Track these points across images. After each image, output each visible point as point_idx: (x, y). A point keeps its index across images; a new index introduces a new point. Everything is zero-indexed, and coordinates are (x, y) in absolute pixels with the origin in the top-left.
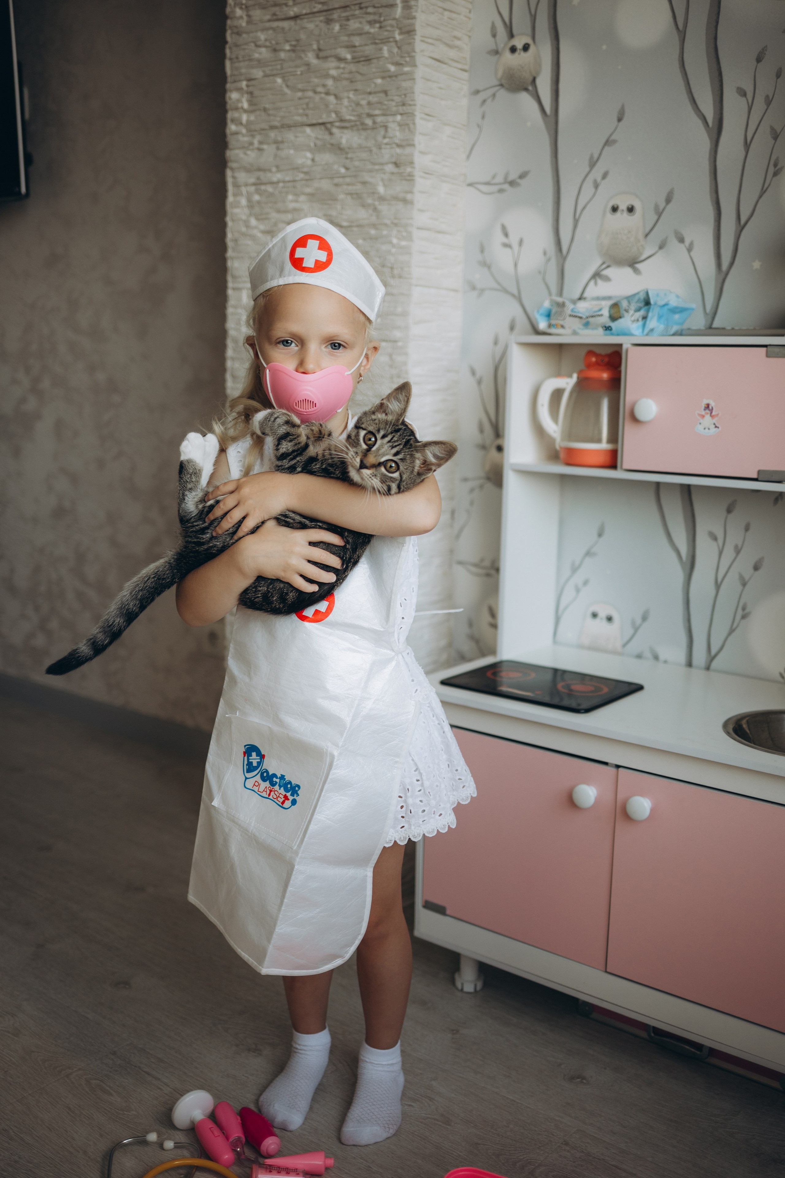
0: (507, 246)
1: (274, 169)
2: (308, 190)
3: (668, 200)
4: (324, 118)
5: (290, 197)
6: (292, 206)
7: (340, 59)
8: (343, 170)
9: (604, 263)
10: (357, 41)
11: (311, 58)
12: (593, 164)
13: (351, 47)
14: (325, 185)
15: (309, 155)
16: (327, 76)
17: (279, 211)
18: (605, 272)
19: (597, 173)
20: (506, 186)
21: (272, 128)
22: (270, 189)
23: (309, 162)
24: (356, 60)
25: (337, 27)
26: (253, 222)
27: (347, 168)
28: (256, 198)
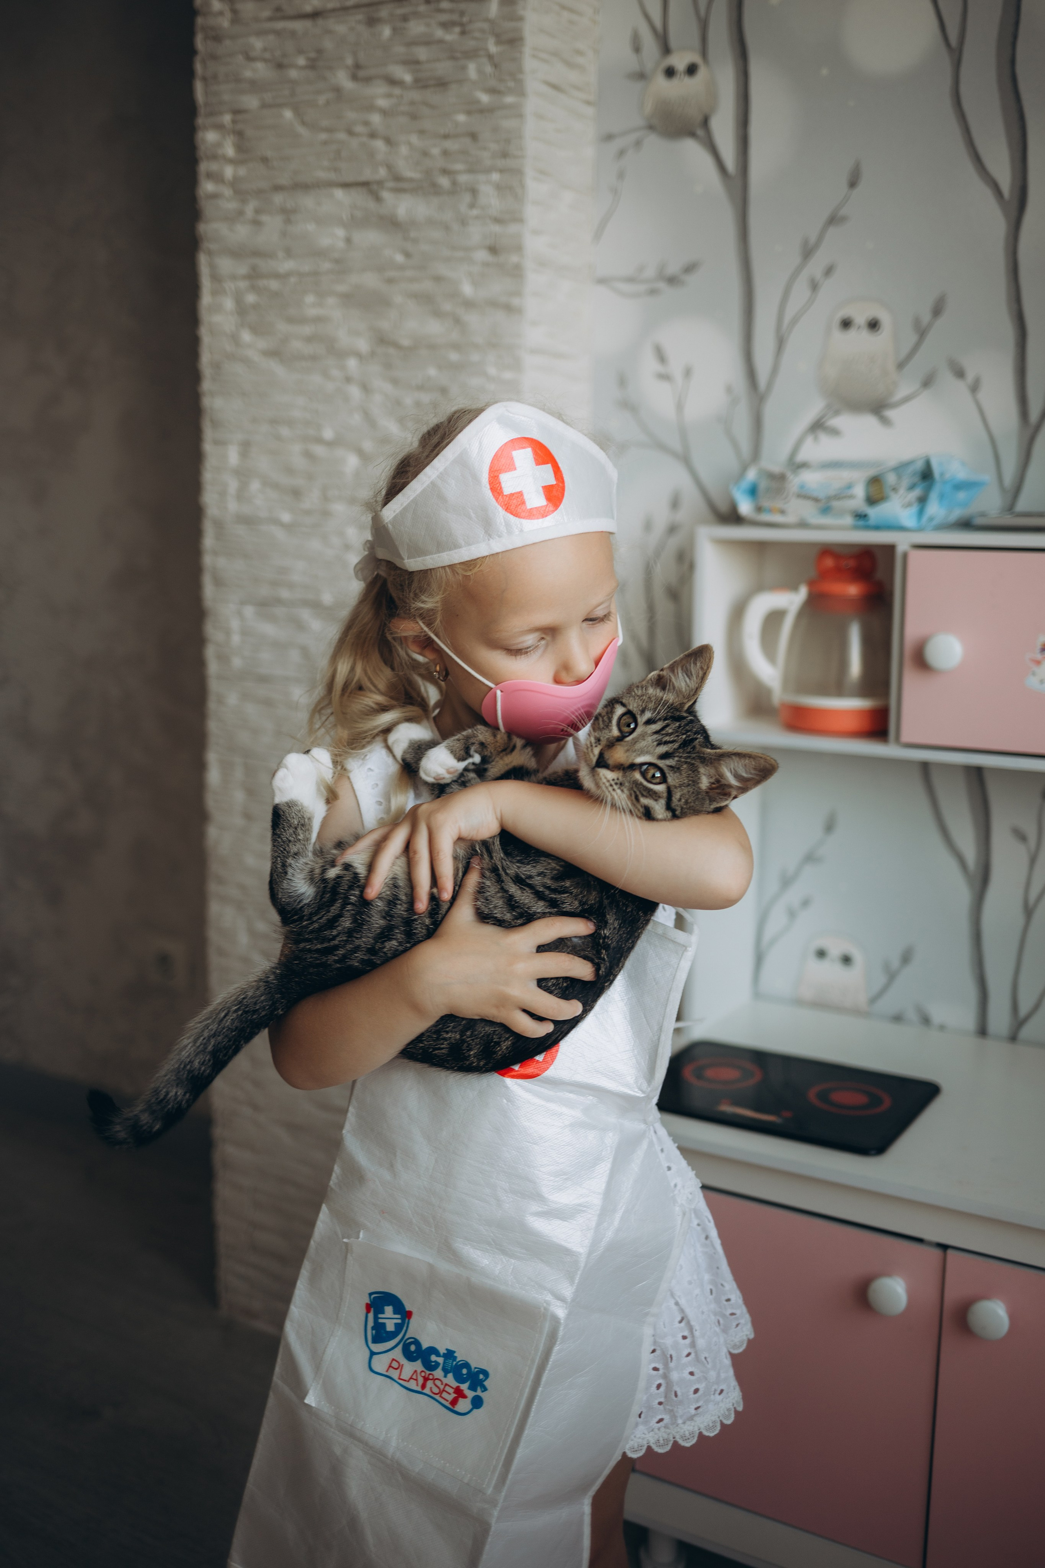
0: (665, 377)
1: (281, 254)
2: (341, 288)
3: (937, 311)
4: (367, 174)
5: (310, 299)
6: (312, 312)
7: (393, 82)
8: (399, 258)
9: (828, 408)
10: (422, 53)
11: (342, 79)
12: (808, 252)
13: (412, 63)
14: (371, 280)
15: (340, 233)
16: (371, 108)
17: (291, 320)
18: (830, 422)
19: (816, 267)
20: (662, 285)
21: (278, 188)
22: (274, 285)
23: (341, 244)
24: (420, 84)
25: (386, 32)
26: (246, 336)
27: (408, 255)
28: (251, 298)
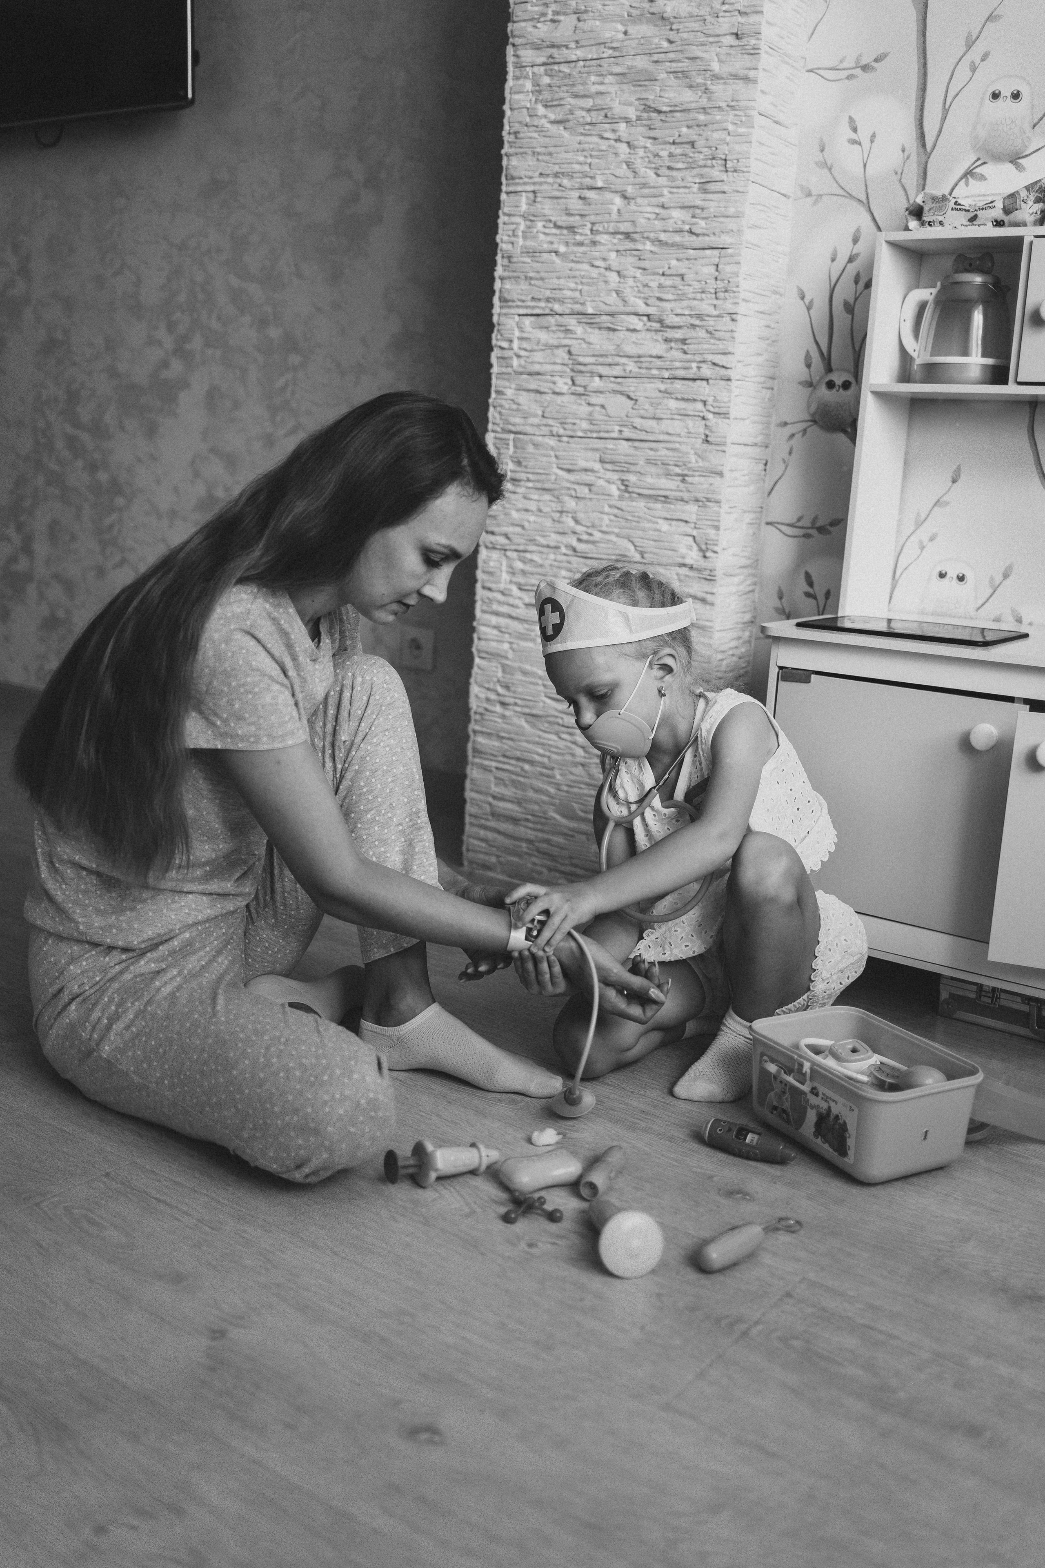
0: (854, 142)
1: (572, 45)
2: (618, 70)
5: (593, 78)
6: (594, 89)
8: (665, 45)
9: (979, 159)
12: (971, 43)
14: (642, 62)
15: (621, 28)
17: (576, 96)
18: (978, 170)
19: (975, 54)
20: (858, 72)
22: (565, 68)
23: (621, 36)
26: (541, 110)
27: (670, 42)
28: (546, 80)
